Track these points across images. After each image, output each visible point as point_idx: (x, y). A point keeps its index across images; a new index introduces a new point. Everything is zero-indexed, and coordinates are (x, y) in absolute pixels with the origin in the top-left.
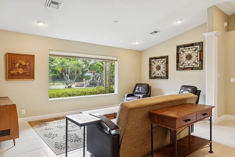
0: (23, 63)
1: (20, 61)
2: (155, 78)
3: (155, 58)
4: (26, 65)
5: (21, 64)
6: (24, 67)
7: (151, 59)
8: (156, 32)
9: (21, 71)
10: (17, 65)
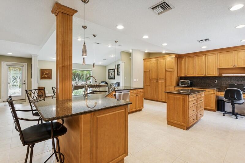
0: (47, 73)
1: (46, 72)
2: (111, 79)
3: (111, 70)
4: (48, 74)
5: (46, 73)
6: (47, 74)
7: (109, 70)
8: (106, 59)
9: (46, 76)
10: (45, 73)
